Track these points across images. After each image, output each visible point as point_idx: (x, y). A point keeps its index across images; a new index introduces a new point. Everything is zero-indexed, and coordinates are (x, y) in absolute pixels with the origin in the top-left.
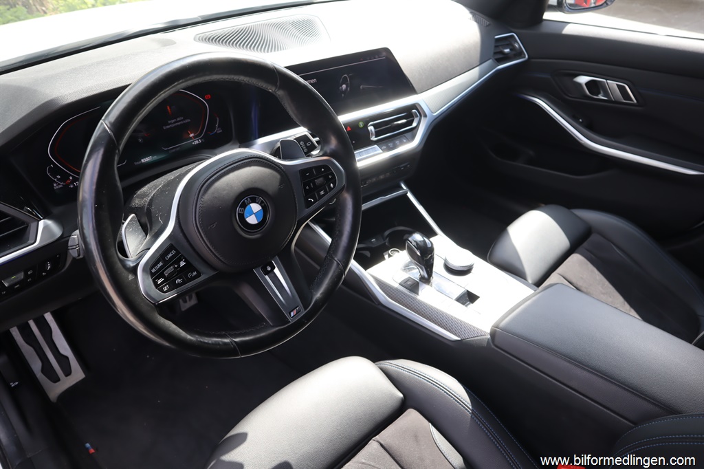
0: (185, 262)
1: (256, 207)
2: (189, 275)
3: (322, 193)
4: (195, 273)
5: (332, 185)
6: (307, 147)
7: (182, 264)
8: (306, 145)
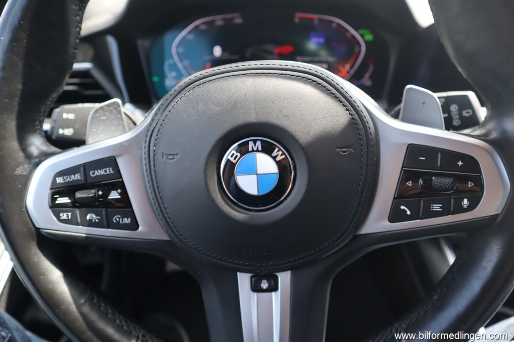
0: (120, 194)
1: (266, 165)
2: (116, 219)
3: (436, 207)
4: (127, 221)
5: (466, 201)
6: (461, 117)
7: (114, 195)
8: (460, 114)
